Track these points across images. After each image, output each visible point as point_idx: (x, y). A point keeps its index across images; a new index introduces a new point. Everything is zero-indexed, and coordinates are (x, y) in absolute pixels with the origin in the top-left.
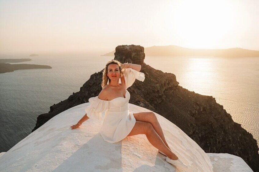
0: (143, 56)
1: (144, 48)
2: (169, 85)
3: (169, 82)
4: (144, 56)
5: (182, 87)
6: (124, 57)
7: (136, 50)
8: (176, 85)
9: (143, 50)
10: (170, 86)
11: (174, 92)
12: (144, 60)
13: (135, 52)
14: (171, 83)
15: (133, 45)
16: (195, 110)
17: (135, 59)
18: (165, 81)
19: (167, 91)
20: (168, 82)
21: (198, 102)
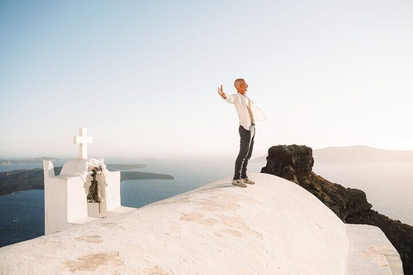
0: (311, 161)
1: (313, 149)
2: (354, 209)
3: (354, 203)
4: (313, 162)
5: (377, 212)
6: (281, 163)
7: (300, 152)
8: (367, 209)
9: (310, 153)
10: (357, 210)
11: (363, 219)
12: (312, 168)
13: (298, 156)
14: (357, 205)
15: (294, 146)
16: (404, 252)
17: (298, 165)
18: (348, 201)
19: (352, 219)
20: (352, 204)
21: (408, 240)
